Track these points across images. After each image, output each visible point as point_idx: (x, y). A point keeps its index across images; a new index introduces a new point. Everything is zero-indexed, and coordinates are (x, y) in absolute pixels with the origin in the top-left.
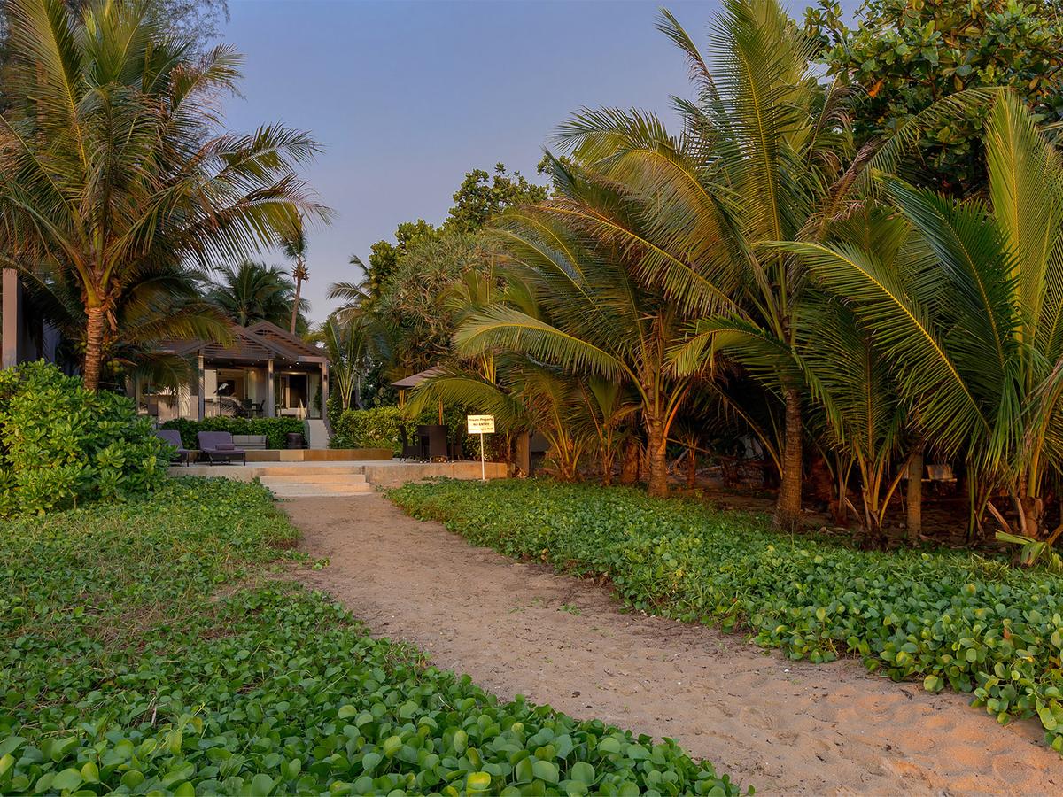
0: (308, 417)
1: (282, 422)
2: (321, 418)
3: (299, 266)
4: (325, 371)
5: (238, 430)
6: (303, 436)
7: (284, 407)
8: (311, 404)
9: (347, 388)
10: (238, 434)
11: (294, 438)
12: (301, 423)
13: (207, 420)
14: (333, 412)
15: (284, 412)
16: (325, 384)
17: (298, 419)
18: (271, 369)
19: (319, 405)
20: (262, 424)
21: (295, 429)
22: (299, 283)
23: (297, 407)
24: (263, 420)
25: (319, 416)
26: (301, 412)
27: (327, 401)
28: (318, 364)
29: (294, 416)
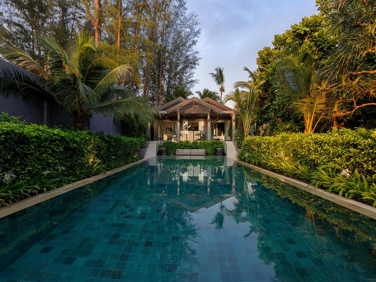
0: (226, 140)
1: (213, 142)
2: (231, 140)
3: (222, 87)
4: (234, 118)
5: (193, 147)
6: (223, 149)
7: (216, 136)
8: (227, 133)
9: (247, 124)
10: (193, 148)
11: (219, 151)
12: (222, 143)
13: (180, 142)
14: (239, 138)
15: (215, 137)
16: (234, 124)
17: (221, 141)
18: (209, 118)
19: (230, 134)
20: (204, 144)
21: (219, 146)
22: (222, 93)
23: (220, 135)
24: (205, 141)
25: (230, 139)
26: (222, 137)
27: (234, 132)
28: (230, 114)
29: (219, 139)
